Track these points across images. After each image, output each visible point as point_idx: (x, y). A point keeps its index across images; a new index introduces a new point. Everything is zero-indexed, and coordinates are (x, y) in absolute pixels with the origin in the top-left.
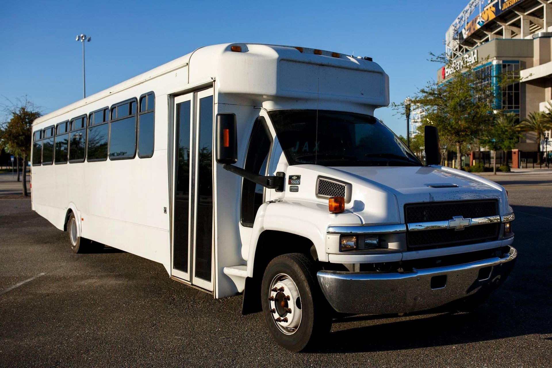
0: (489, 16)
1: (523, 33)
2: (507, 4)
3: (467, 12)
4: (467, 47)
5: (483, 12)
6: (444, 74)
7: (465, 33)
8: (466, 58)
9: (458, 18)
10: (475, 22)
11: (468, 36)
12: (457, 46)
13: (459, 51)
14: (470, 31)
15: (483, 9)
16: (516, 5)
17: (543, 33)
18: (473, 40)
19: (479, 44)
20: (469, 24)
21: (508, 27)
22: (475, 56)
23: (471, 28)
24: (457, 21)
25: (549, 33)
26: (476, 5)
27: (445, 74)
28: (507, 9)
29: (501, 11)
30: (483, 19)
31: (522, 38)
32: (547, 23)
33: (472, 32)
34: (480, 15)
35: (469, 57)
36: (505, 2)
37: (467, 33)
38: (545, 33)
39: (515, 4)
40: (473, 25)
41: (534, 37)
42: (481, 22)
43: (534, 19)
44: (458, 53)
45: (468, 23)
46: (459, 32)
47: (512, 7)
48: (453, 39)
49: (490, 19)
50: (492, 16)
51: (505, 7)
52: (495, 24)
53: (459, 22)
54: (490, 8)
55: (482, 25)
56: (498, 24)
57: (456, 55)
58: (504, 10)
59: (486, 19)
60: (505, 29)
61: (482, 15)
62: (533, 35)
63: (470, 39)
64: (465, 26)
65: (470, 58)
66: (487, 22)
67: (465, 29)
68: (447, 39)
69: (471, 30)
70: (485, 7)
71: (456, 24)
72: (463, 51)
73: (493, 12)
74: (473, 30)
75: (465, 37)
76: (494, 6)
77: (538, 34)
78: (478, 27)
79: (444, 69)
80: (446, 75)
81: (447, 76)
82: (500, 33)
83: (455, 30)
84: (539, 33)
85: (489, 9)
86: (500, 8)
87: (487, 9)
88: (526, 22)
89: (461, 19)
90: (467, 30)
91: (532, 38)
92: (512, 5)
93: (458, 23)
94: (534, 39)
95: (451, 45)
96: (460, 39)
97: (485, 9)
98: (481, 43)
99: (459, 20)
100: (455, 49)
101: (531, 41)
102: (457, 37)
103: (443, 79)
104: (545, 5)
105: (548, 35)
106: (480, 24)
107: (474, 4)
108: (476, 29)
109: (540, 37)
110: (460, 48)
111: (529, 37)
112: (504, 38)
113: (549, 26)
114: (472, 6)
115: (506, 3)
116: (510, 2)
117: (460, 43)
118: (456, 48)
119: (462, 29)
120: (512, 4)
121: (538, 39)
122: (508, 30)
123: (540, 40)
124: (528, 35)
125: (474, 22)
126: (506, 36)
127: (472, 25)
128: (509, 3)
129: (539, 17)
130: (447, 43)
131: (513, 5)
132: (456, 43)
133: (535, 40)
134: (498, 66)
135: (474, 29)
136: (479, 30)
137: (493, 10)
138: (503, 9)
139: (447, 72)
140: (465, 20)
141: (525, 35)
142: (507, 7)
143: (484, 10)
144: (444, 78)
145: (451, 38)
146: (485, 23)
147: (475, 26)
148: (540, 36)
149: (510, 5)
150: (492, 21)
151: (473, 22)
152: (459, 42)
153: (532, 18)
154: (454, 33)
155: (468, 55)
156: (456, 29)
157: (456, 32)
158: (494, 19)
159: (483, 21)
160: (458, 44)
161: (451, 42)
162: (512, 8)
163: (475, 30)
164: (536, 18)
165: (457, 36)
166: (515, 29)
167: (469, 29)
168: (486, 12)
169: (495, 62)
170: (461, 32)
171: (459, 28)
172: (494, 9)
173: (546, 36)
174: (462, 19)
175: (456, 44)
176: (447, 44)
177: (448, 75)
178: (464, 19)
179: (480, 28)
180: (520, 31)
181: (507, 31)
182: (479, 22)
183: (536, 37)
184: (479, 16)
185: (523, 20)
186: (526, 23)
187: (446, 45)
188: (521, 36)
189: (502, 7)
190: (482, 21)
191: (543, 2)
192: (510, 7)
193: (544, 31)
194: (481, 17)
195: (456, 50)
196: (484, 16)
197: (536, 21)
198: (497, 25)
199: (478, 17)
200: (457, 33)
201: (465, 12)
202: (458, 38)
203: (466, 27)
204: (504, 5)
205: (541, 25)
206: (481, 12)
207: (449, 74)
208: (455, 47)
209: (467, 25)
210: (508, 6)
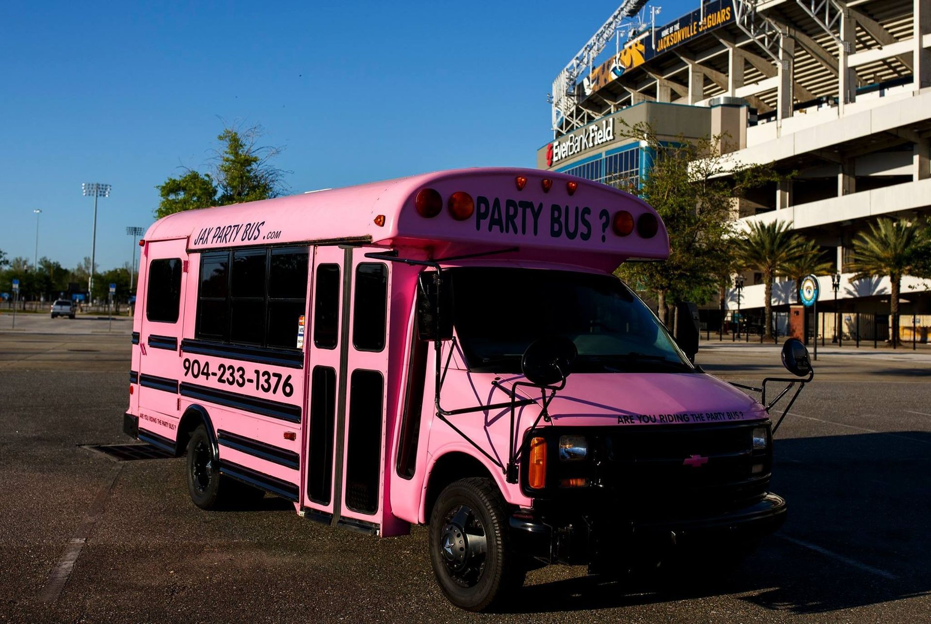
0: (634, 59)
1: (692, 95)
2: (666, 42)
3: (591, 48)
4: (590, 112)
5: (623, 52)
6: (550, 157)
7: (589, 85)
8: (593, 131)
9: (576, 57)
10: (608, 68)
11: (594, 91)
12: (574, 108)
13: (576, 118)
14: (598, 83)
15: (622, 47)
16: (681, 44)
17: (727, 98)
18: (602, 100)
19: (612, 109)
20: (596, 71)
21: (666, 82)
22: (610, 128)
23: (600, 77)
24: (574, 62)
25: (737, 99)
26: (607, 39)
27: (552, 158)
28: (666, 51)
29: (655, 51)
30: (623, 63)
31: (690, 104)
32: (734, 81)
33: (602, 84)
34: (618, 56)
35: (598, 130)
36: (663, 38)
37: (592, 86)
38: (730, 98)
39: (680, 42)
40: (603, 72)
41: (712, 103)
42: (618, 68)
43: (712, 72)
44: (575, 122)
45: (594, 68)
46: (577, 83)
47: (674, 47)
48: (566, 96)
49: (635, 65)
50: (639, 61)
51: (662, 46)
52: (643, 75)
53: (578, 65)
54: (636, 45)
55: (620, 75)
56: (649, 75)
57: (571, 123)
58: (660, 51)
59: (628, 64)
60: (660, 86)
61: (620, 56)
62: (711, 100)
63: (597, 97)
64: (589, 72)
65: (600, 131)
66: (630, 69)
67: (589, 79)
68: (554, 94)
69: (599, 81)
70: (627, 43)
71: (572, 67)
72: (583, 117)
73: (640, 52)
74: (603, 81)
75: (588, 92)
76: (642, 42)
77: (719, 99)
78: (614, 77)
79: (552, 147)
80: (555, 159)
81: (556, 161)
82: (651, 92)
83: (571, 80)
84: (722, 97)
85: (634, 47)
86: (654, 47)
87: (630, 47)
88: (698, 76)
89: (581, 59)
90: (593, 82)
91: (708, 106)
92: (674, 45)
93: (575, 66)
94: (712, 107)
95: (562, 105)
96: (578, 95)
97: (627, 46)
98: (617, 107)
99: (578, 62)
100: (569, 113)
101: (707, 111)
102: (572, 92)
103: (549, 167)
104: (731, 50)
105: (735, 103)
106: (616, 71)
107: (605, 36)
108: (610, 80)
109: (722, 105)
110: (579, 111)
111: (703, 103)
112: (658, 101)
113: (737, 87)
114: (601, 40)
115: (665, 38)
116: (672, 39)
117: (578, 104)
118: (571, 110)
119: (584, 78)
120: (675, 42)
121: (720, 108)
122: (666, 88)
123: (722, 110)
124: (701, 100)
125: (606, 67)
126: (661, 97)
127: (601, 73)
128: (670, 41)
129: (718, 70)
130: (555, 100)
131: (677, 44)
132: (571, 101)
133: (713, 110)
134: (650, 150)
135: (605, 80)
136: (614, 82)
137: (640, 50)
138: (658, 50)
139: (557, 154)
140: (588, 62)
141: (695, 100)
142: (665, 47)
143: (624, 48)
144: (551, 164)
145: (563, 93)
146: (625, 72)
147: (608, 75)
148: (722, 102)
149: (672, 44)
150: (638, 68)
151: (603, 68)
152: (576, 102)
153: (707, 71)
154: (567, 83)
155: (596, 125)
156: (572, 77)
157: (572, 82)
158: (642, 65)
159: (623, 66)
160: (574, 104)
161: (562, 100)
162: (674, 49)
163: (607, 83)
164: (714, 72)
165: (574, 89)
166: (677, 87)
167: (597, 80)
168: (629, 51)
169: (644, 144)
170: (582, 84)
171: (577, 76)
172: (642, 48)
173: (732, 103)
174: (582, 61)
175: (572, 105)
176: (555, 103)
177: (559, 160)
178: (585, 60)
179: (616, 79)
180: (687, 92)
181: (663, 89)
182: (615, 68)
183: (716, 104)
184: (615, 58)
185: (693, 72)
186: (697, 78)
187: (553, 105)
188: (687, 101)
189: (657, 46)
190: (620, 68)
191: (729, 45)
192: (671, 46)
193: (729, 94)
194: (619, 59)
195: (571, 115)
196: (623, 57)
197: (714, 76)
198: (647, 77)
199: (614, 60)
200: (574, 84)
201: (588, 49)
202: (576, 93)
203: (591, 76)
204: (661, 42)
205: (722, 85)
206: (619, 52)
207: (560, 158)
208: (568, 108)
209: (593, 73)
210: (668, 44)
